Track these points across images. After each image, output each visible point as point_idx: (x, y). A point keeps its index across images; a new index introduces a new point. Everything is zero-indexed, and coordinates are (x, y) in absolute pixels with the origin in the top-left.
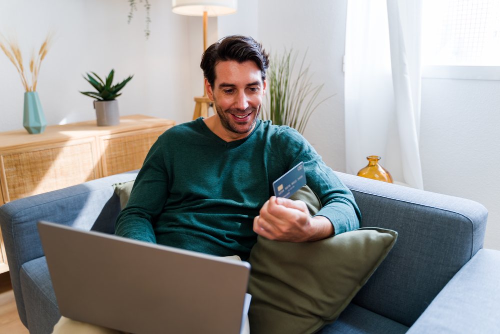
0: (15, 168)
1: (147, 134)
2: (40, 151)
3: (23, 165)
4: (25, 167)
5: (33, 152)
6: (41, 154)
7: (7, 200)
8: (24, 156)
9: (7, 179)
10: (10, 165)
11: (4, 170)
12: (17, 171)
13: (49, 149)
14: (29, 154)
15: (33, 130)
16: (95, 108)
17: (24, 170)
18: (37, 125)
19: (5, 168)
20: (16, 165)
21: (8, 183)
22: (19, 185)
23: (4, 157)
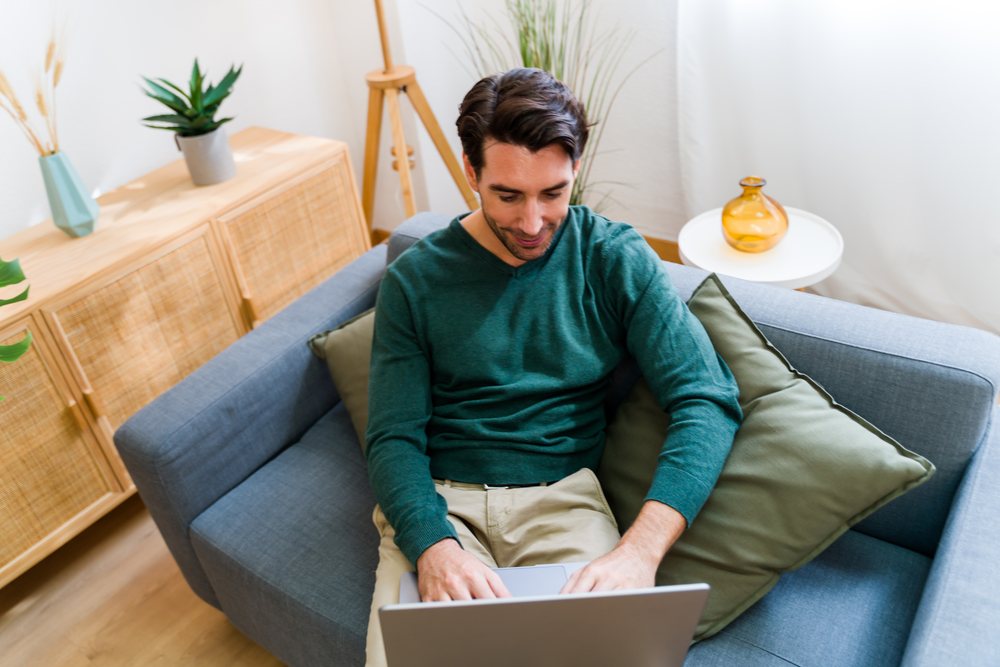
0: (82, 328)
1: (301, 185)
2: (117, 281)
3: (95, 316)
4: (101, 319)
5: (107, 287)
6: (120, 285)
7: (85, 387)
8: (93, 301)
9: (75, 350)
10: (73, 323)
11: (65, 337)
12: (88, 331)
13: (132, 273)
14: (101, 293)
15: (79, 231)
16: (180, 149)
17: (99, 324)
18: (84, 219)
19: (67, 333)
20: (83, 321)
21: (79, 358)
22: (99, 354)
23: (58, 313)
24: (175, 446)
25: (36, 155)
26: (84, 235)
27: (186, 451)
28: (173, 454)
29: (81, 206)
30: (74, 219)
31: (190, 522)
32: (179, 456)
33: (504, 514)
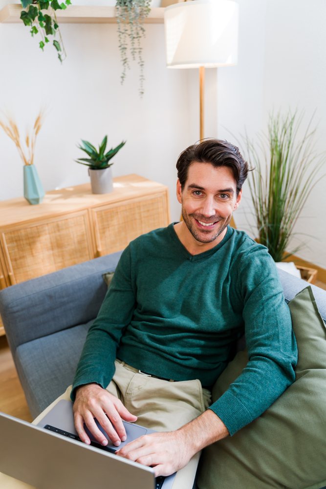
0: (15, 244)
1: (139, 202)
2: (37, 227)
3: (22, 240)
4: (25, 242)
5: (31, 228)
6: (37, 229)
7: (10, 272)
8: (23, 233)
9: (10, 254)
10: (11, 240)
11: (6, 246)
12: (17, 246)
13: (45, 224)
14: (27, 230)
16: (89, 175)
17: (23, 244)
19: (7, 243)
20: (16, 241)
21: (10, 257)
22: (20, 258)
23: (5, 234)
24: (17, 306)
25: (22, 164)
26: (34, 204)
27: (22, 309)
28: (15, 309)
29: (35, 191)
30: (32, 196)
31: (18, 346)
32: (18, 311)
33: (137, 389)
